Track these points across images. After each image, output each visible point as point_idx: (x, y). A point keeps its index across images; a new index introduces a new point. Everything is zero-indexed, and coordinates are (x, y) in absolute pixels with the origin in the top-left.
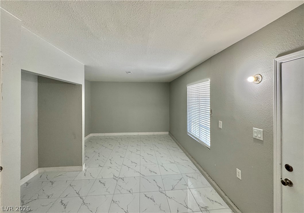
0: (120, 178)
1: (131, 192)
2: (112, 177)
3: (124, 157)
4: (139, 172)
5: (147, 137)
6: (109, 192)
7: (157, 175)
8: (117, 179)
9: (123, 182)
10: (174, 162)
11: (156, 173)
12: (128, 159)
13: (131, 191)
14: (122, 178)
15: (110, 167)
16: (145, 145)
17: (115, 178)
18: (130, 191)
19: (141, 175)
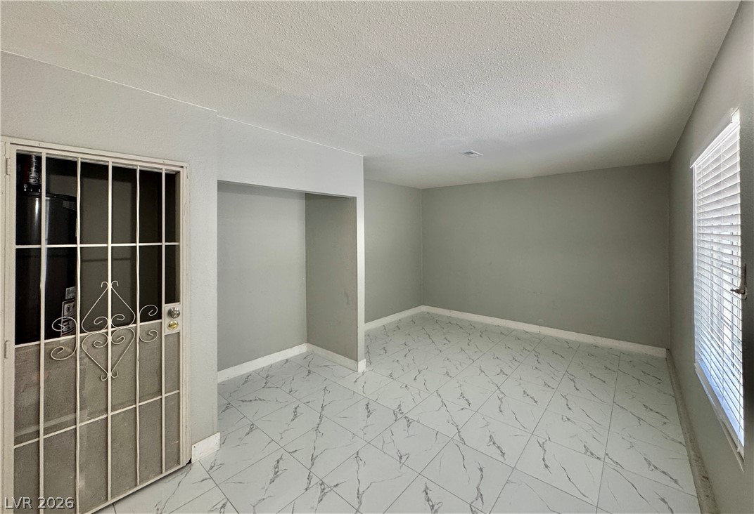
0: (406, 417)
1: (402, 461)
2: (395, 407)
3: (453, 376)
4: (459, 427)
5: (566, 345)
6: (365, 434)
7: (501, 459)
8: (399, 416)
9: (405, 430)
10: (602, 455)
11: (503, 454)
12: (458, 385)
13: (404, 458)
14: (410, 421)
15: (406, 386)
16: (538, 365)
17: (398, 413)
18: (401, 458)
19: (457, 437)
